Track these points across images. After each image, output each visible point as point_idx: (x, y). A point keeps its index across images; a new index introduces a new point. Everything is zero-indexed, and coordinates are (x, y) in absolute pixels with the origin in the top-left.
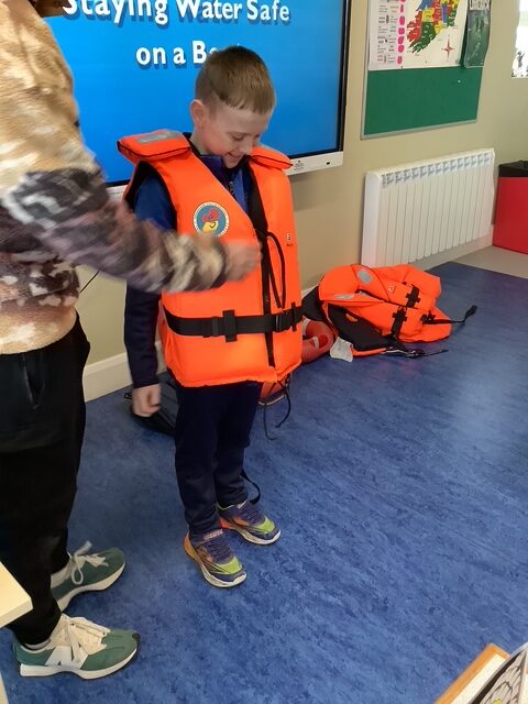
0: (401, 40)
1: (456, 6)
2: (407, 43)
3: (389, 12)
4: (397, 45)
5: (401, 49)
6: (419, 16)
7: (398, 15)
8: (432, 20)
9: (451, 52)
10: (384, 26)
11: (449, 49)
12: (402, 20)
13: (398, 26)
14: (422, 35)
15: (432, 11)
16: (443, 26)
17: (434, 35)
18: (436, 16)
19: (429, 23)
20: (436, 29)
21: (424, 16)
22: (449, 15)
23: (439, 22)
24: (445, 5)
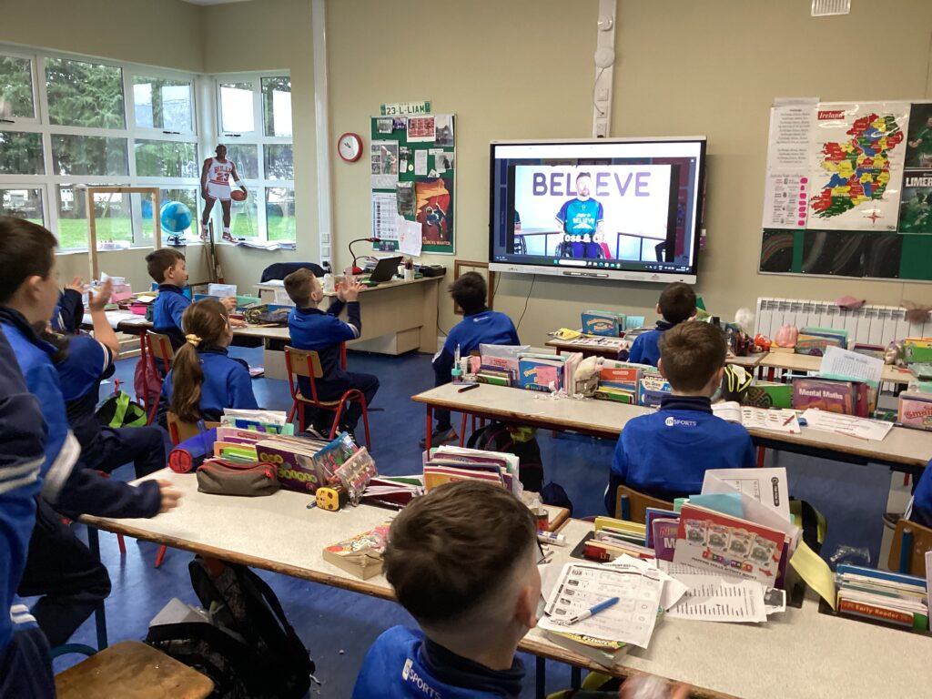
0: (802, 209)
1: (885, 185)
2: (812, 211)
3: (787, 190)
4: (797, 213)
5: (803, 215)
6: (827, 193)
7: (798, 191)
8: (847, 195)
9: (877, 219)
10: (782, 199)
11: (874, 217)
12: (803, 196)
13: (799, 199)
14: (833, 205)
15: (849, 188)
16: (864, 200)
17: (852, 206)
18: (854, 192)
19: (843, 197)
20: (854, 202)
21: (834, 193)
22: (874, 191)
23: (860, 197)
24: (868, 184)
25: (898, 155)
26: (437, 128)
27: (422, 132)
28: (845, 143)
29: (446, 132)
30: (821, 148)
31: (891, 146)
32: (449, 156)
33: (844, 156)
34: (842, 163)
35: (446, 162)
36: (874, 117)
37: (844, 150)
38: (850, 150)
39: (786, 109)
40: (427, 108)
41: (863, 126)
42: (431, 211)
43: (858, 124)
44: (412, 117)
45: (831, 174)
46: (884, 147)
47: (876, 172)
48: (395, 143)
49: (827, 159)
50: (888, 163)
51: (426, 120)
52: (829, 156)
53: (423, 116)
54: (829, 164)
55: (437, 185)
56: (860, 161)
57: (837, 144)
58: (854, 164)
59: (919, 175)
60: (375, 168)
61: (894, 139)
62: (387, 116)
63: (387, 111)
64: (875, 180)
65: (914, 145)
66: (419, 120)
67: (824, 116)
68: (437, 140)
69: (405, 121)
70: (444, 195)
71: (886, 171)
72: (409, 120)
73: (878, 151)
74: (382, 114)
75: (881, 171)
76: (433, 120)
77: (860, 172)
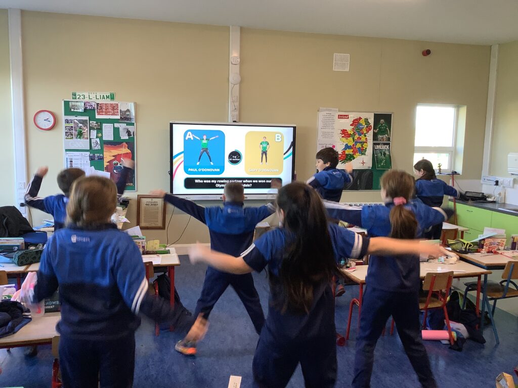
1: (366, 148)
6: (344, 152)
8: (352, 153)
11: (363, 163)
14: (346, 158)
15: (352, 150)
16: (359, 155)
17: (354, 158)
18: (354, 152)
19: (350, 154)
20: (355, 156)
21: (347, 152)
22: (362, 151)
23: (357, 154)
24: (359, 148)
25: (370, 135)
26: (120, 110)
27: (109, 112)
28: (350, 129)
29: (128, 113)
30: (340, 132)
31: (368, 132)
32: (131, 128)
33: (349, 136)
34: (349, 138)
35: (129, 133)
36: (360, 118)
37: (349, 133)
38: (352, 133)
39: (325, 113)
40: (112, 97)
41: (356, 122)
42: (118, 164)
43: (354, 121)
44: (99, 102)
45: (345, 144)
46: (365, 132)
47: (362, 143)
48: (87, 118)
49: (343, 137)
50: (366, 139)
51: (111, 105)
52: (343, 135)
53: (109, 101)
54: (344, 139)
55: (122, 147)
56: (356, 138)
57: (346, 130)
58: (353, 139)
59: (379, 144)
60: (69, 134)
61: (368, 129)
62: (77, 100)
63: (77, 97)
64: (362, 147)
65: (376, 131)
66: (106, 104)
67: (340, 117)
68: (121, 118)
69: (93, 104)
70: (127, 153)
71: (366, 142)
72: (98, 104)
73: (363, 134)
74: (73, 98)
75: (364, 142)
76: (117, 105)
77: (356, 142)
